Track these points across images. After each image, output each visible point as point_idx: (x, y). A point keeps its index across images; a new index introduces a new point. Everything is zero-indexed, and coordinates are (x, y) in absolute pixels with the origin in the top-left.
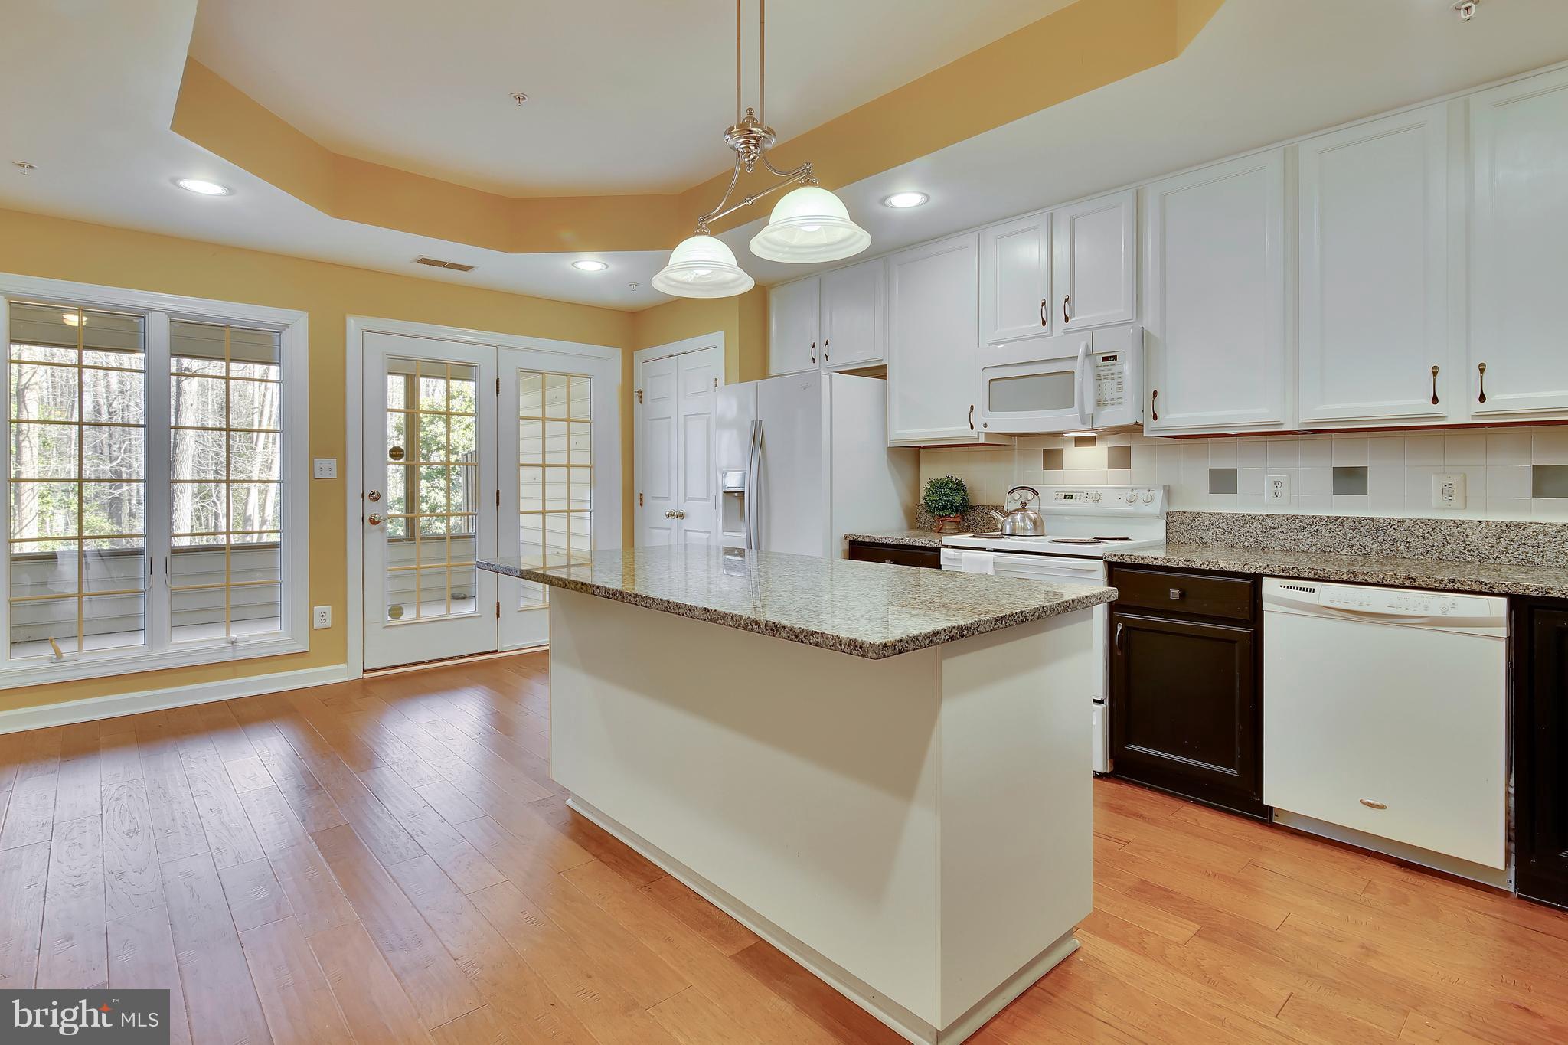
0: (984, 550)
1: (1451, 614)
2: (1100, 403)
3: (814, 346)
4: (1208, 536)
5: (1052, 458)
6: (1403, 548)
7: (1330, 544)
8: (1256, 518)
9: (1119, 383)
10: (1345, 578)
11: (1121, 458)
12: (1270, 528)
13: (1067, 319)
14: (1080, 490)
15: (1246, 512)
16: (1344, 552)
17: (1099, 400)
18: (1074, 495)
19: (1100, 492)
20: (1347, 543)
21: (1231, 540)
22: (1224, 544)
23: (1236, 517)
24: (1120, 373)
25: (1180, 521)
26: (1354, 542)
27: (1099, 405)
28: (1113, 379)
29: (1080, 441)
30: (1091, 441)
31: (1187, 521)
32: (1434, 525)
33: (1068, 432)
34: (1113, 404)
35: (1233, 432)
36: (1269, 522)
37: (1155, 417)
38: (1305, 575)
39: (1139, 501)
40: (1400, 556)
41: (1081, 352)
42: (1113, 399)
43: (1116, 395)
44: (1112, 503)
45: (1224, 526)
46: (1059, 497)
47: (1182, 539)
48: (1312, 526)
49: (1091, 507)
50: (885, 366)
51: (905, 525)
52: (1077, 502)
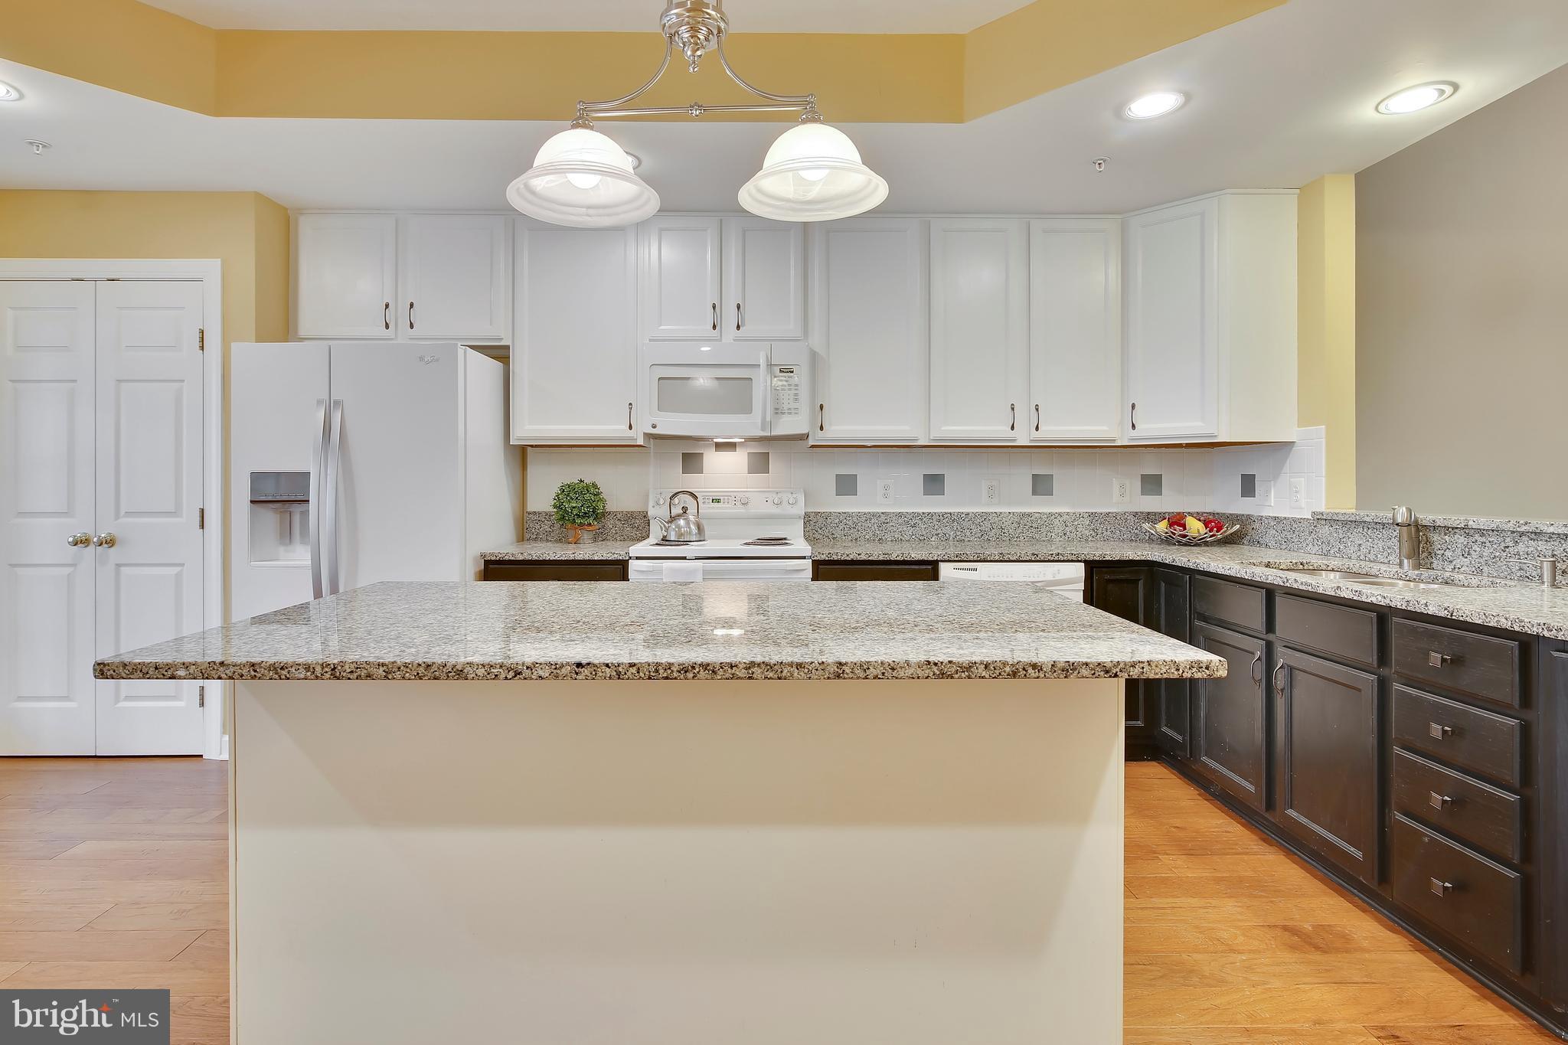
0: (684, 558)
1: (1058, 577)
2: (777, 412)
3: (387, 306)
4: (838, 533)
5: (691, 462)
6: (968, 534)
7: (924, 533)
8: (874, 515)
9: (796, 395)
10: (997, 558)
11: (760, 464)
12: (884, 523)
13: (738, 327)
14: (729, 494)
15: (867, 511)
16: (933, 539)
17: (777, 409)
18: (722, 498)
19: (747, 495)
20: (935, 532)
21: (855, 535)
22: (850, 538)
23: (859, 515)
24: (796, 385)
25: (815, 520)
26: (939, 531)
27: (777, 413)
28: (790, 390)
29: (719, 446)
30: (732, 446)
31: (821, 520)
32: (985, 516)
33: (717, 437)
34: (790, 413)
35: (869, 444)
36: (883, 517)
37: (822, 428)
38: (971, 558)
39: (785, 503)
40: (966, 540)
41: (762, 362)
42: (789, 409)
43: (793, 405)
44: (760, 505)
45: (850, 523)
46: (707, 501)
47: (817, 536)
48: (912, 520)
49: (740, 510)
50: (508, 347)
51: (514, 538)
52: (726, 505)
